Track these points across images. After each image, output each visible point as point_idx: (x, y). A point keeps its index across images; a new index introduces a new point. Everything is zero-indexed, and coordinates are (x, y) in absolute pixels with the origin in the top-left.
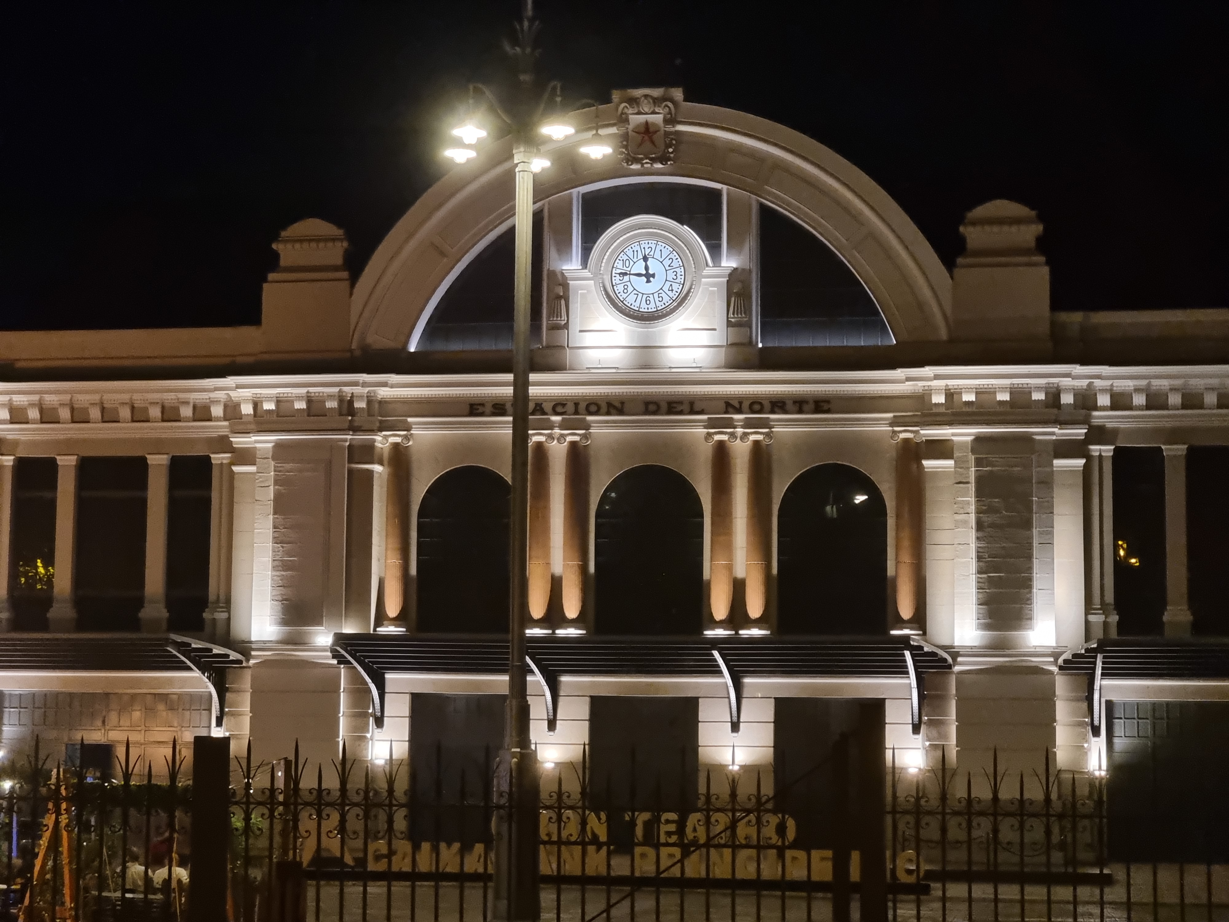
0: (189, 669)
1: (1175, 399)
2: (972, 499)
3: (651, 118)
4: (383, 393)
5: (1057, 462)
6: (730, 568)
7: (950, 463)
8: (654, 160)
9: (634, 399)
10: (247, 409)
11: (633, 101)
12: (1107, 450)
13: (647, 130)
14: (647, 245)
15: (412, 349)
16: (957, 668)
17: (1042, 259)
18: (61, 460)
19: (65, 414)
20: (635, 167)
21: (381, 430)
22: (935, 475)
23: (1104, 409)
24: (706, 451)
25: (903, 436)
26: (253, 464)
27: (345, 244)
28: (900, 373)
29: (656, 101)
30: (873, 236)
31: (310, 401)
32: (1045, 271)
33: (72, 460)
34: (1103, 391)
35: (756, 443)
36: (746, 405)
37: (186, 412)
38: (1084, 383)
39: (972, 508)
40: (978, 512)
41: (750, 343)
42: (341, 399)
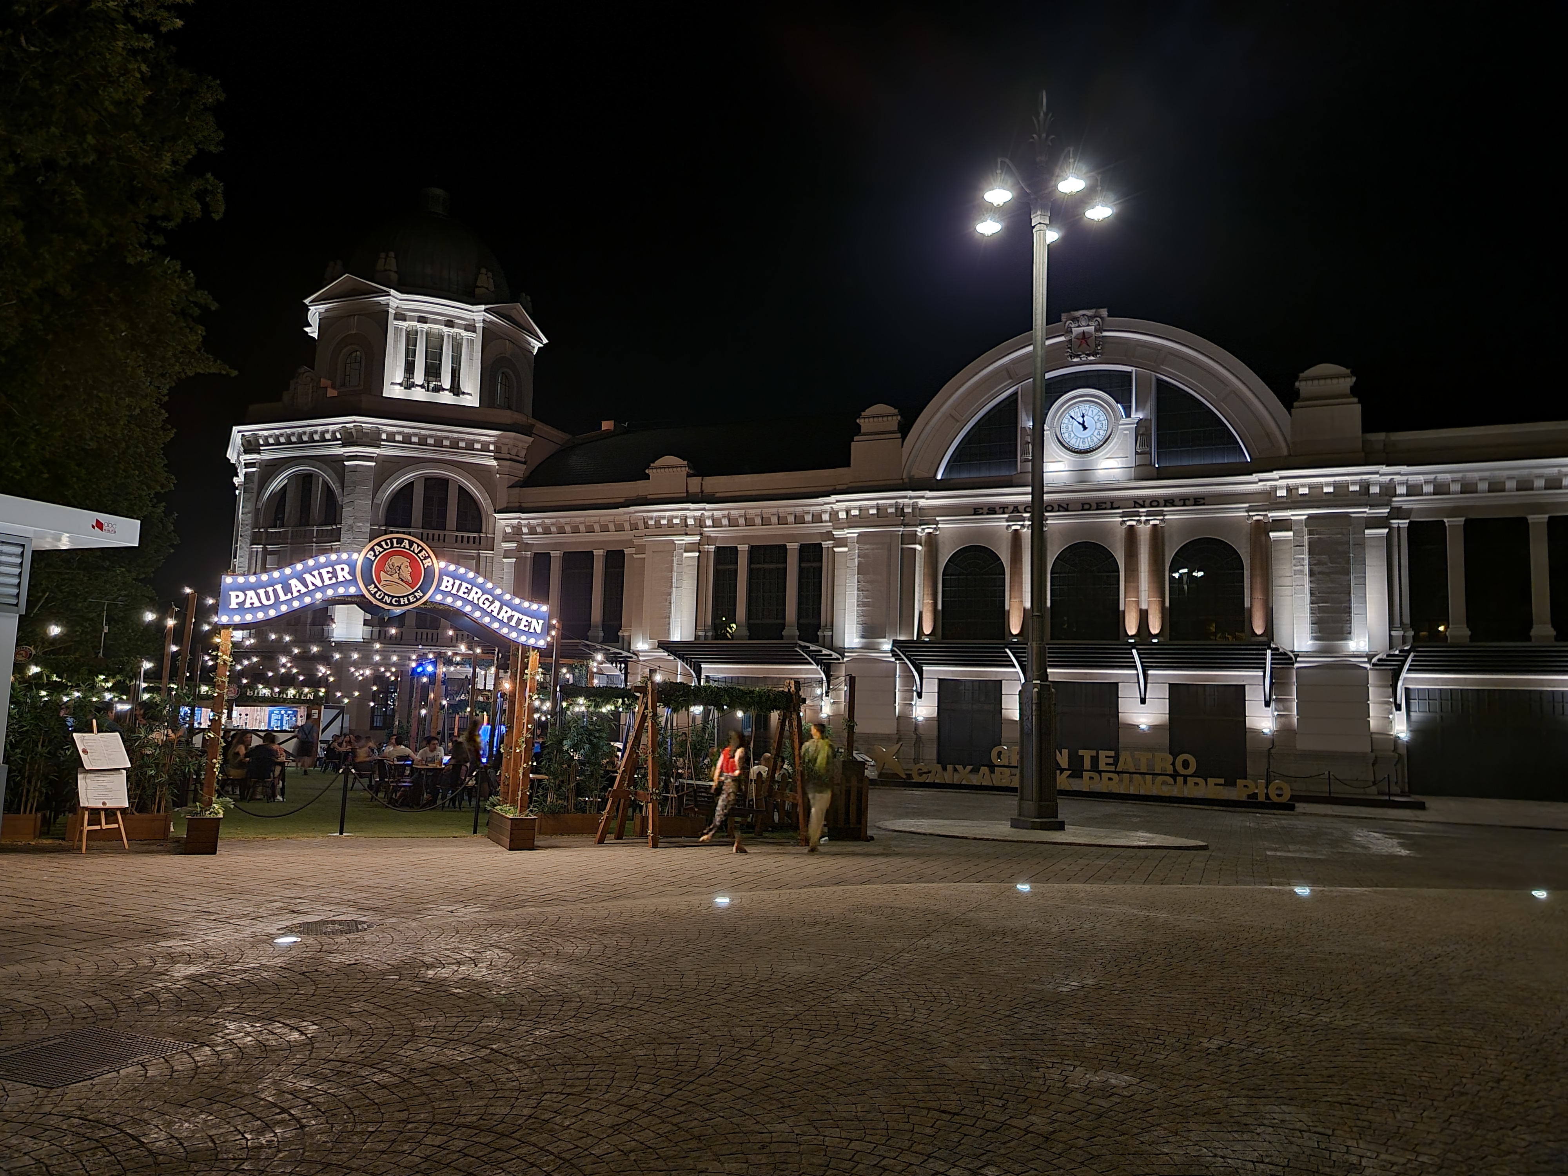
0: (810, 663)
1: (1456, 487)
2: (1306, 556)
3: (1086, 329)
4: (922, 502)
5: (1367, 531)
6: (1138, 602)
7: (1291, 533)
8: (1088, 355)
9: (1075, 501)
10: (842, 515)
11: (1075, 319)
12: (1404, 523)
13: (1084, 336)
14: (1084, 408)
15: (939, 477)
16: (1296, 665)
17: (1355, 400)
18: (740, 547)
19: (742, 521)
20: (1075, 360)
21: (920, 525)
22: (1278, 541)
23: (1401, 495)
24: (1121, 531)
25: (1255, 518)
26: (846, 546)
27: (899, 418)
28: (1255, 477)
29: (1090, 318)
30: (1236, 393)
31: (878, 508)
32: (1358, 407)
33: (746, 547)
34: (1401, 484)
35: (1155, 525)
36: (1148, 503)
37: (808, 518)
38: (1387, 478)
39: (1306, 562)
40: (1310, 565)
41: (1151, 465)
42: (897, 506)
